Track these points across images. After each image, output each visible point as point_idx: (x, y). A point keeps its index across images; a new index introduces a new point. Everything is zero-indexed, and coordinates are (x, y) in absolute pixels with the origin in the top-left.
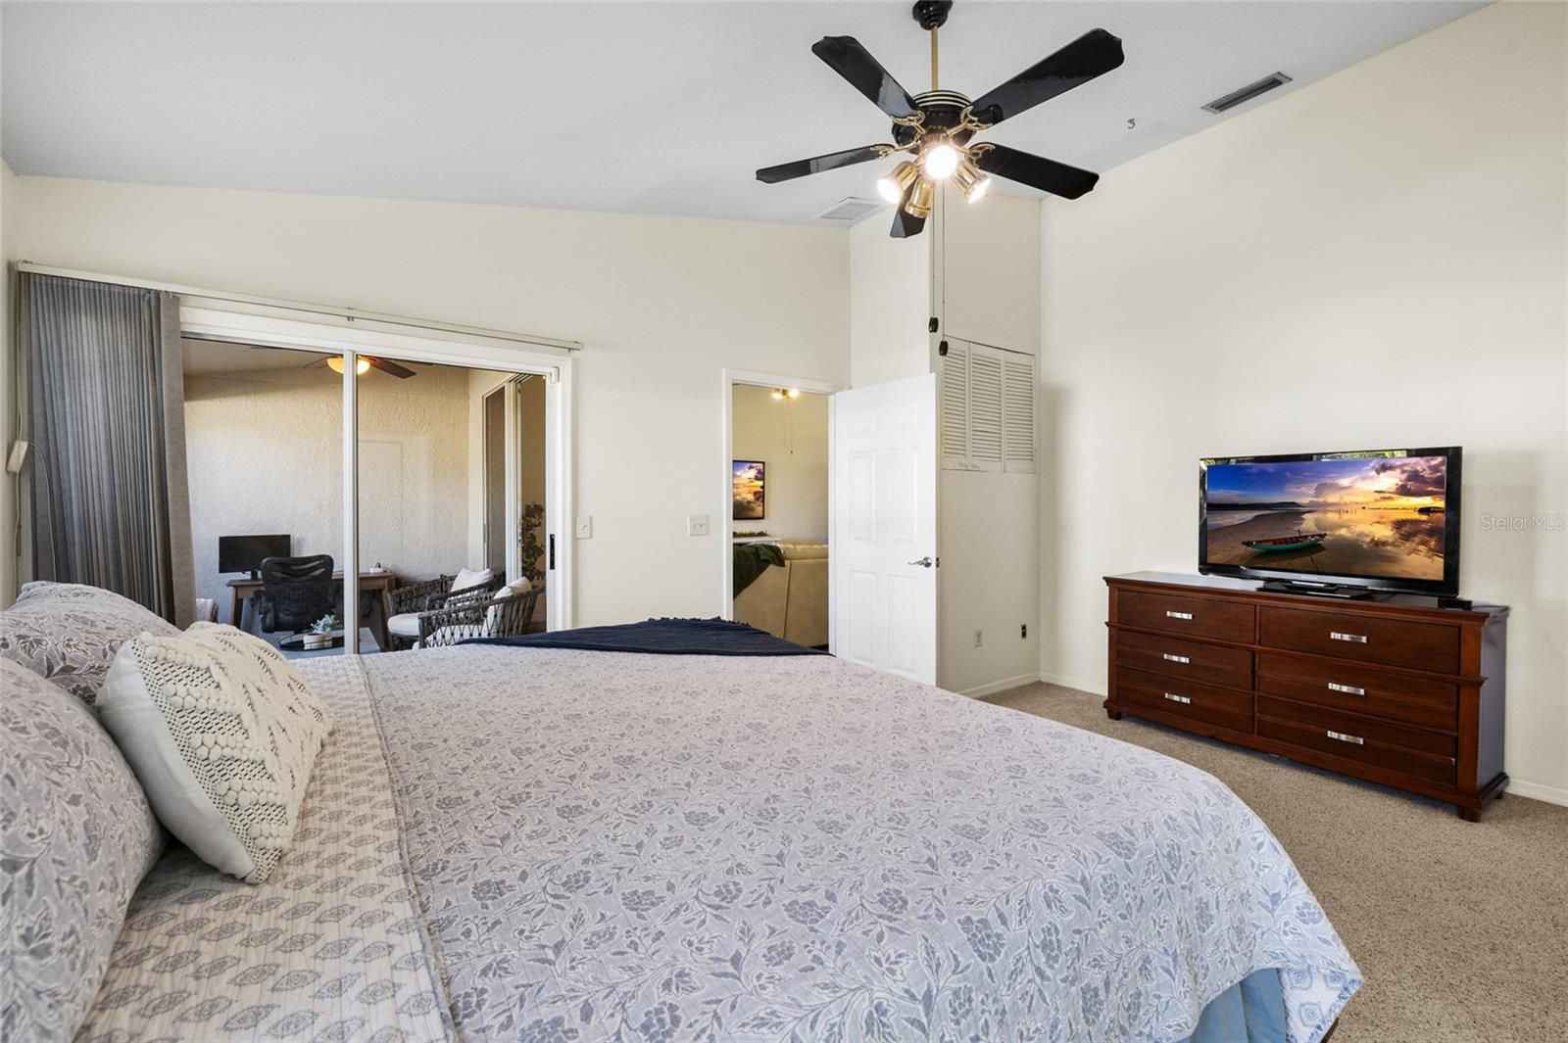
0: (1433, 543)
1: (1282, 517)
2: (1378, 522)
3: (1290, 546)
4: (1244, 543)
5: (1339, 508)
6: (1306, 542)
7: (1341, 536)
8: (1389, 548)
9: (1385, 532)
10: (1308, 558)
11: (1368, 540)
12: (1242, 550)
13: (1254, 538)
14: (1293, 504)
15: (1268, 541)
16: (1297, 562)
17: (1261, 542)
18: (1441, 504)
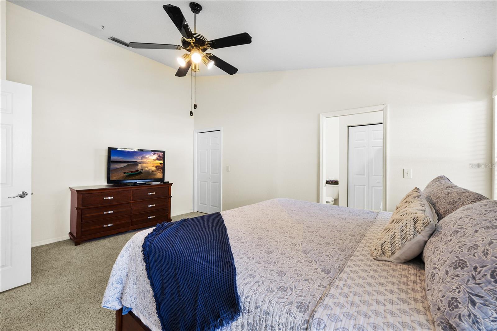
0: (162, 171)
1: (133, 165)
2: (153, 166)
3: (135, 173)
4: (123, 173)
5: (146, 163)
6: (139, 172)
7: (146, 170)
8: (155, 172)
9: (154, 169)
10: (139, 176)
11: (151, 170)
12: (123, 175)
13: (126, 171)
14: (136, 162)
15: (130, 172)
16: (137, 177)
17: (128, 172)
18: (162, 162)
